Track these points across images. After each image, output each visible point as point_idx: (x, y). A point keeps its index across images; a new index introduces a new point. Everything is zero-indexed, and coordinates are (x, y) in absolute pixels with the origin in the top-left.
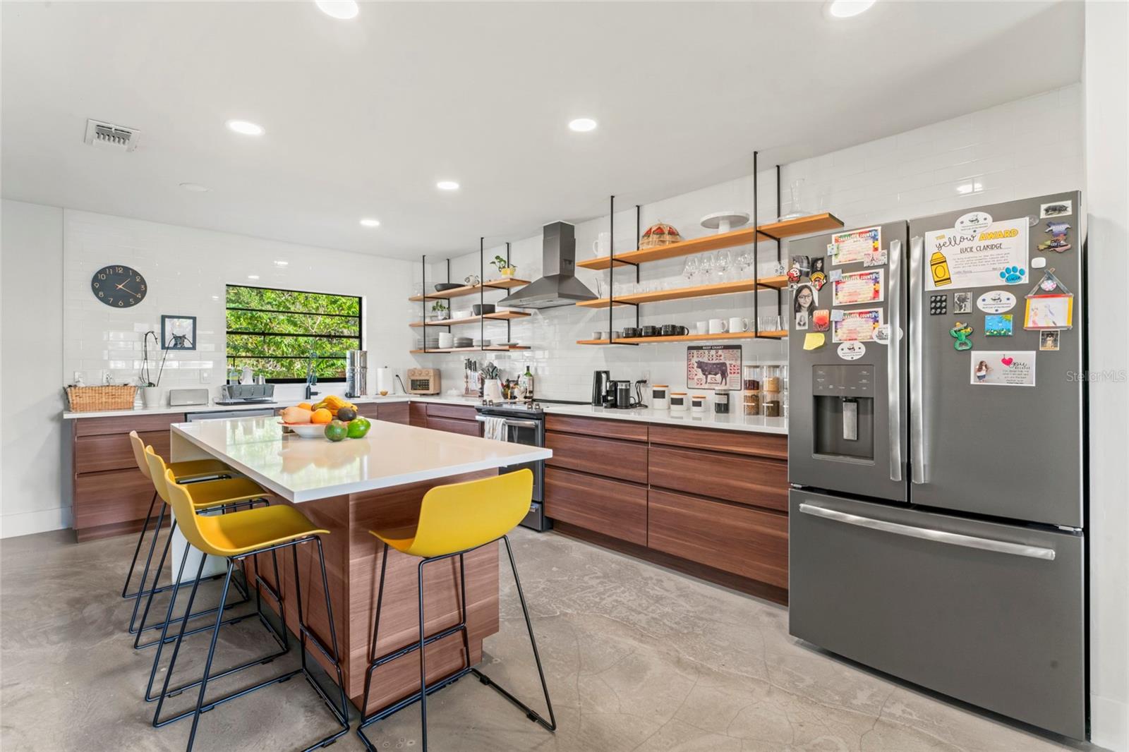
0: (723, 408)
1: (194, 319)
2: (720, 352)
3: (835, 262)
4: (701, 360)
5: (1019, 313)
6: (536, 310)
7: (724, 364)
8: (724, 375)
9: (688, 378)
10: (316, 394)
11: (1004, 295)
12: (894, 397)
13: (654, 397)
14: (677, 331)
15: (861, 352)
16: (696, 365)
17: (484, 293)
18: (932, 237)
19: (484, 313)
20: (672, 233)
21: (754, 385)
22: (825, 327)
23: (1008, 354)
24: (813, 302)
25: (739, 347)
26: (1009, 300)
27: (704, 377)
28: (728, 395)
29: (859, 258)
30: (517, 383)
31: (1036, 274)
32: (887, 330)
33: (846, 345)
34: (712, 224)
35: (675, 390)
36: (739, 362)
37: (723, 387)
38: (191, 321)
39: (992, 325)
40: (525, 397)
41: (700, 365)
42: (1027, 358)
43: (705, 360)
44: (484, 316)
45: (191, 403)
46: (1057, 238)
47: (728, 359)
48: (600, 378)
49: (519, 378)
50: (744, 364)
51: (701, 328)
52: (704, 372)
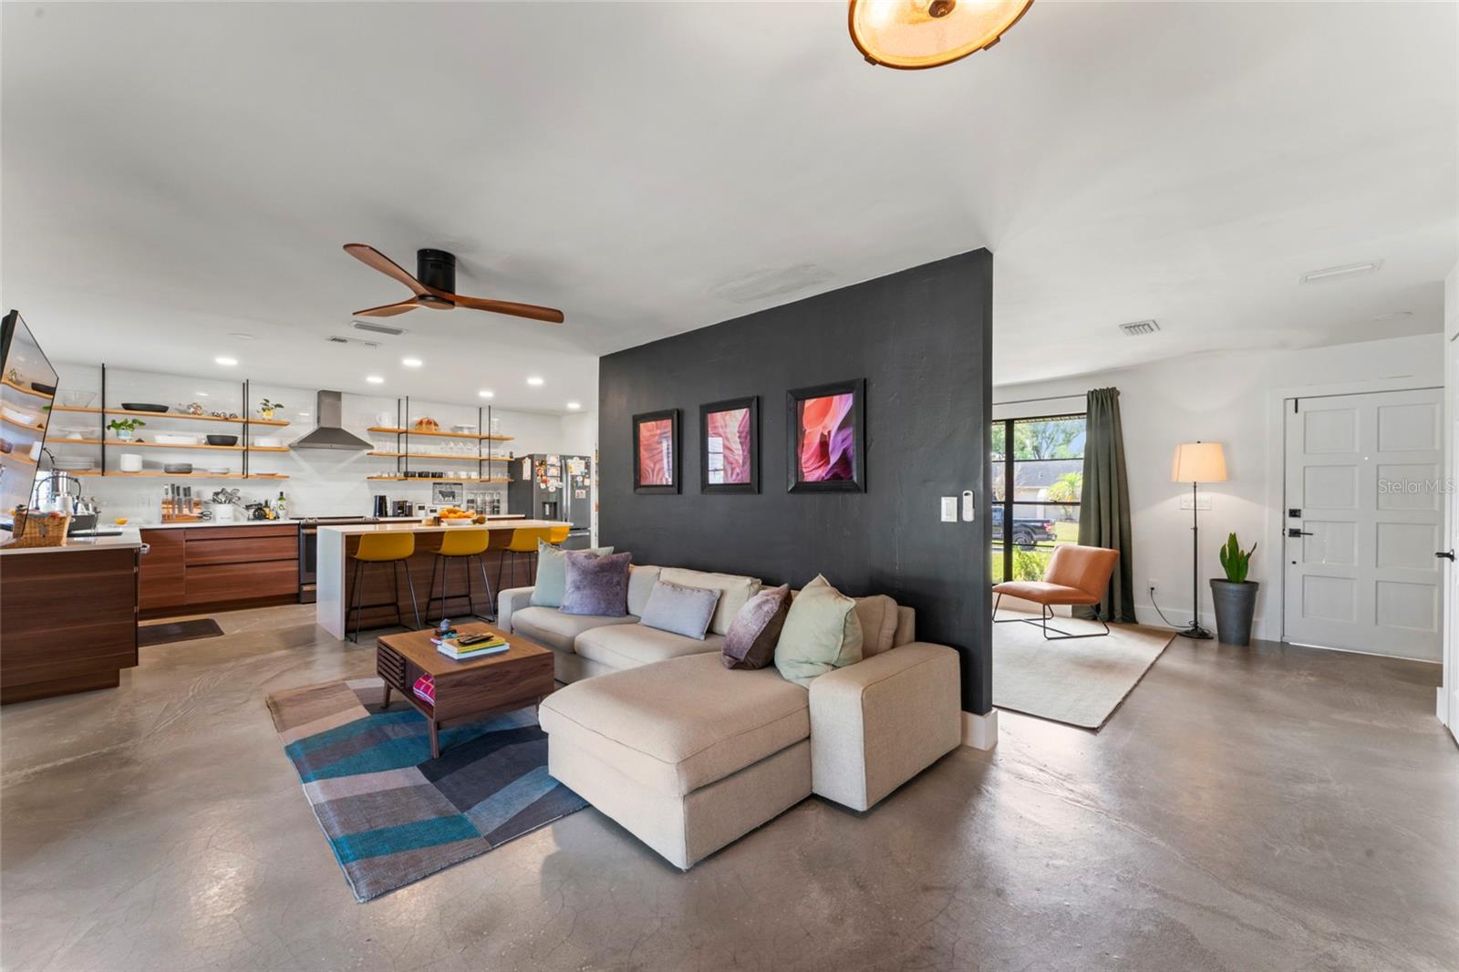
2: (451, 486)
3: (548, 463)
7: (454, 492)
8: (454, 497)
9: (433, 499)
11: (581, 477)
12: (564, 503)
13: (418, 510)
14: (436, 475)
15: (554, 489)
16: (438, 492)
18: (570, 460)
20: (436, 424)
21: (472, 501)
22: (545, 482)
24: (543, 474)
25: (461, 484)
27: (443, 498)
29: (554, 463)
32: (561, 483)
33: (551, 488)
36: (461, 491)
39: (580, 484)
41: (441, 492)
42: (584, 491)
43: (443, 490)
46: (587, 466)
47: (456, 490)
48: (381, 501)
49: (266, 502)
50: (465, 492)
51: (451, 474)
52: (443, 495)
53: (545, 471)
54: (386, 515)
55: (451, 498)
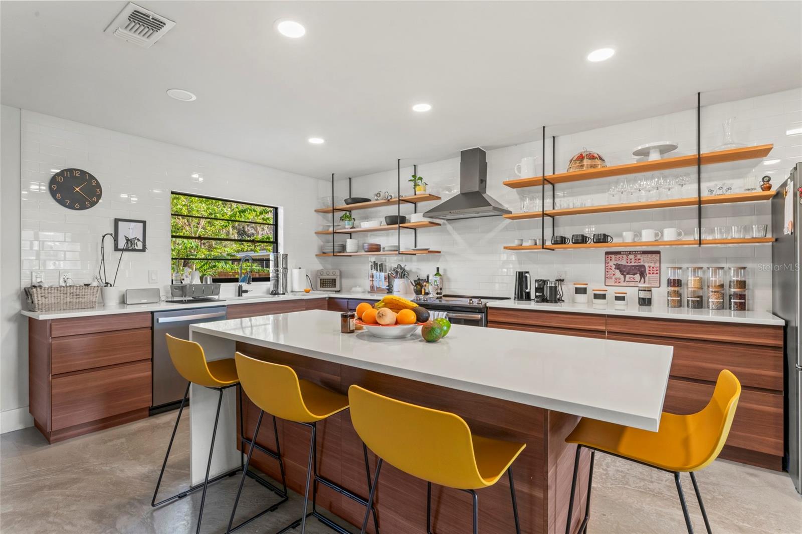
0: (646, 302)
1: (144, 223)
2: (639, 256)
4: (619, 263)
6: (445, 221)
7: (644, 266)
8: (642, 275)
9: (606, 278)
10: (246, 291)
13: (576, 293)
14: (602, 239)
16: (614, 266)
17: (400, 205)
19: (400, 223)
20: (601, 159)
21: (677, 283)
25: (658, 252)
27: (623, 276)
28: (650, 291)
30: (427, 281)
34: (644, 153)
35: (595, 286)
36: (658, 265)
37: (641, 285)
38: (142, 224)
40: (437, 294)
41: (618, 267)
43: (624, 263)
44: (401, 225)
45: (145, 301)
47: (647, 262)
48: (522, 278)
49: (428, 277)
50: (664, 266)
51: (628, 237)
52: (622, 272)
54: (528, 297)
55: (637, 277)
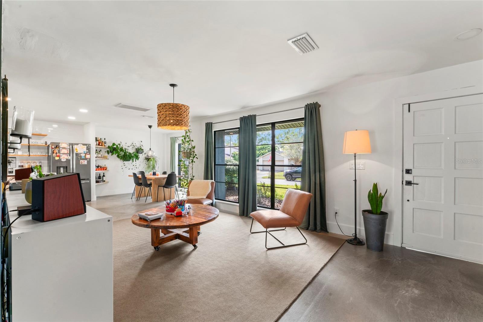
3: (61, 147)
5: (85, 156)
11: (84, 154)
12: (71, 167)
15: (66, 160)
18: (75, 146)
22: (59, 156)
23: (84, 161)
24: (57, 152)
26: (84, 155)
28: (13, 169)
29: (65, 147)
31: (87, 152)
32: (69, 157)
33: (63, 159)
39: (83, 157)
42: (86, 161)
46: (89, 149)
50: (17, 162)
53: (59, 152)
